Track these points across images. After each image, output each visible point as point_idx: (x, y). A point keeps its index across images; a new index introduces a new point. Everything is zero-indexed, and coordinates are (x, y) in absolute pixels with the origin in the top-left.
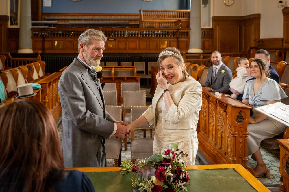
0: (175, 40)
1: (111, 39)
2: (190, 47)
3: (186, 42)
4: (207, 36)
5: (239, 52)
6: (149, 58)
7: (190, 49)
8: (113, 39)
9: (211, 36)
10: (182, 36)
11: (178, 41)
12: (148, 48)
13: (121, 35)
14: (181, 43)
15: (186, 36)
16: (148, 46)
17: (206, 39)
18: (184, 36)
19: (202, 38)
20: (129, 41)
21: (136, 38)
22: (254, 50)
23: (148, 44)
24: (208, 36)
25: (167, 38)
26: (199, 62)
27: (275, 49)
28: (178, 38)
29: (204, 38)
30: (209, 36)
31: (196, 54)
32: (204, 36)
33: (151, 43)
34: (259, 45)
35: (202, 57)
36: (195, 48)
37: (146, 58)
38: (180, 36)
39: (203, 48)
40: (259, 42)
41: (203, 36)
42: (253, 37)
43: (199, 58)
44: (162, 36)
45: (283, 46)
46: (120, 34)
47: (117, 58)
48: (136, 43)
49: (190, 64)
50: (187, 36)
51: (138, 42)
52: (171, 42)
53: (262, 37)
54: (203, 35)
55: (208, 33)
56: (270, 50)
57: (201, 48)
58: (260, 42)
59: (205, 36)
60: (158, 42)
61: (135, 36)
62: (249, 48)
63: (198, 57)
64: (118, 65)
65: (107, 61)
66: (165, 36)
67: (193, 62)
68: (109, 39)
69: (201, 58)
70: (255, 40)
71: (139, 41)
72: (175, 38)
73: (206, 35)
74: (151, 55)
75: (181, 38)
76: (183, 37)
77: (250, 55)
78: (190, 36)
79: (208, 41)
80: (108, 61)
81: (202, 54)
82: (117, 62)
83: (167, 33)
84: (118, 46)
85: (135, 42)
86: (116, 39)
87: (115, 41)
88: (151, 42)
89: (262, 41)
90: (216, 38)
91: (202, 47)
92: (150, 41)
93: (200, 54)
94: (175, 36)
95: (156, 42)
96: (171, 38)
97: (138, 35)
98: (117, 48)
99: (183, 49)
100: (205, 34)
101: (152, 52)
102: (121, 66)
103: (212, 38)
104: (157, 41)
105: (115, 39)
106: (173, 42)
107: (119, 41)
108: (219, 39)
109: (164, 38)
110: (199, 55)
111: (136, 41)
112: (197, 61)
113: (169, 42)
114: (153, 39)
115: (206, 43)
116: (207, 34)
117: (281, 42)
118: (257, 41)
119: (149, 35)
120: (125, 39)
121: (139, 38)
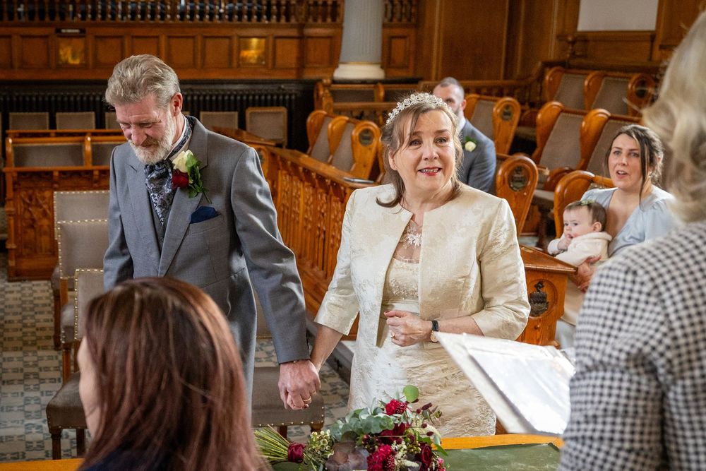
0: (294, 32)
1: (69, 31)
2: (343, 57)
3: (328, 41)
4: (400, 20)
5: (506, 77)
6: (205, 96)
7: (341, 67)
8: (77, 31)
9: (413, 20)
10: (315, 20)
11: (301, 37)
12: (199, 62)
13: (104, 14)
14: (311, 43)
15: (329, 20)
16: (199, 56)
17: (397, 32)
18: (324, 20)
19: (384, 26)
20: (133, 37)
21: (158, 26)
22: (557, 71)
23: (199, 47)
24: (404, 20)
25: (265, 26)
26: (375, 112)
27: (627, 70)
28: (301, 27)
29: (391, 27)
30: (409, 20)
31: (364, 82)
32: (391, 20)
33: (210, 42)
34: (573, 54)
35: (382, 94)
36: (359, 62)
37: (192, 96)
38: (310, 20)
39: (386, 61)
40: (573, 43)
41: (386, 21)
42: (555, 27)
43: (372, 100)
44: (249, 19)
45: (650, 59)
46: (100, 11)
47: (91, 98)
48: (158, 43)
49: (348, 122)
50: (334, 20)
51: (163, 39)
52: (278, 41)
53: (584, 25)
54: (389, 15)
55: (404, 11)
56: (609, 73)
57: (380, 61)
58: (577, 45)
59: (395, 20)
60: (235, 39)
61: (153, 18)
62: (540, 64)
63: (369, 96)
64: (97, 127)
65: (57, 111)
66: (259, 19)
67: (355, 114)
68: (63, 31)
69: (380, 101)
70: (561, 37)
71: (170, 37)
72: (292, 26)
73: (398, 15)
74: (212, 87)
75: (311, 26)
76: (320, 21)
77: (541, 88)
78: (342, 21)
79: (404, 37)
80: (63, 111)
81: (383, 82)
82: (93, 113)
83: (265, 8)
84: (95, 56)
85: (156, 40)
86: (88, 30)
87: (84, 37)
88: (208, 40)
89: (585, 38)
90: (431, 28)
91: (382, 59)
92: (206, 37)
93: (375, 82)
94: (293, 21)
95: (227, 41)
96: (279, 27)
97: (163, 16)
98: (91, 63)
99: (315, 65)
100: (393, 13)
101: (213, 76)
102: (107, 130)
103: (417, 25)
104: (229, 37)
105: (83, 31)
106: (285, 40)
107: (96, 37)
108: (439, 32)
109: (253, 26)
110: (372, 86)
111: (157, 37)
112: (367, 108)
113: (271, 39)
114: (214, 32)
115: (399, 45)
116: (401, 13)
117: (648, 45)
118: (570, 39)
119: (202, 14)
120: (121, 31)
121: (167, 26)
